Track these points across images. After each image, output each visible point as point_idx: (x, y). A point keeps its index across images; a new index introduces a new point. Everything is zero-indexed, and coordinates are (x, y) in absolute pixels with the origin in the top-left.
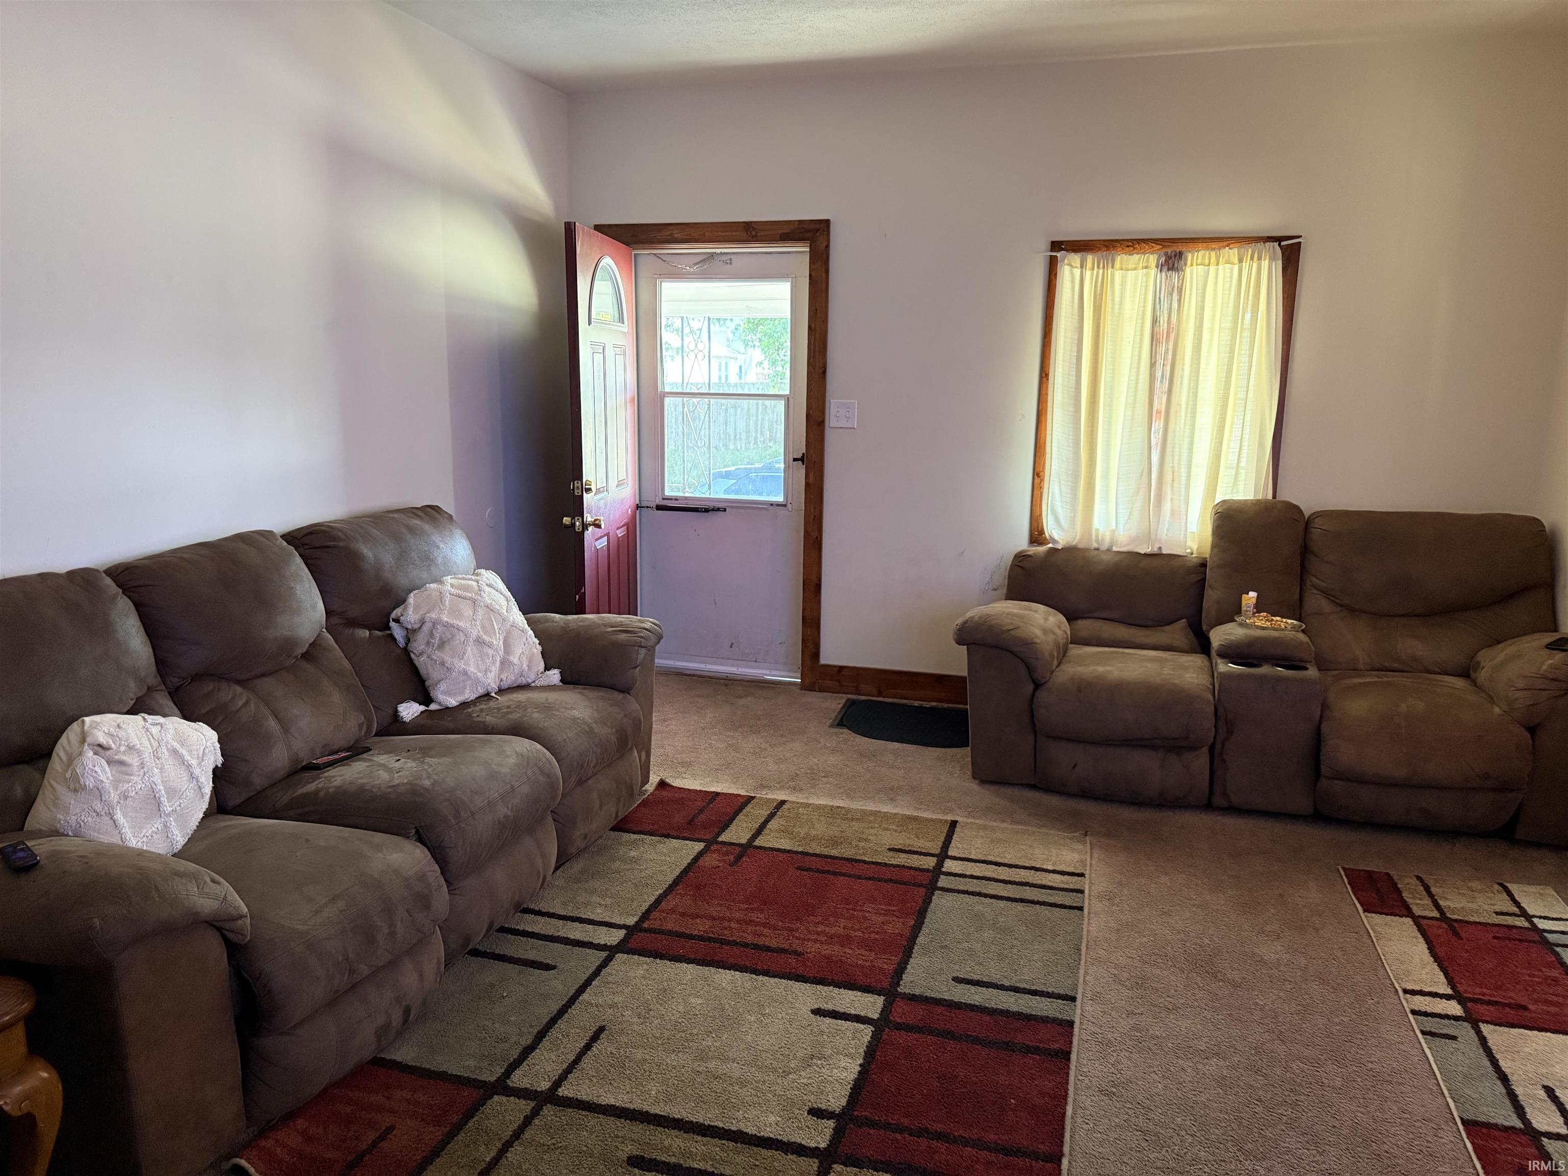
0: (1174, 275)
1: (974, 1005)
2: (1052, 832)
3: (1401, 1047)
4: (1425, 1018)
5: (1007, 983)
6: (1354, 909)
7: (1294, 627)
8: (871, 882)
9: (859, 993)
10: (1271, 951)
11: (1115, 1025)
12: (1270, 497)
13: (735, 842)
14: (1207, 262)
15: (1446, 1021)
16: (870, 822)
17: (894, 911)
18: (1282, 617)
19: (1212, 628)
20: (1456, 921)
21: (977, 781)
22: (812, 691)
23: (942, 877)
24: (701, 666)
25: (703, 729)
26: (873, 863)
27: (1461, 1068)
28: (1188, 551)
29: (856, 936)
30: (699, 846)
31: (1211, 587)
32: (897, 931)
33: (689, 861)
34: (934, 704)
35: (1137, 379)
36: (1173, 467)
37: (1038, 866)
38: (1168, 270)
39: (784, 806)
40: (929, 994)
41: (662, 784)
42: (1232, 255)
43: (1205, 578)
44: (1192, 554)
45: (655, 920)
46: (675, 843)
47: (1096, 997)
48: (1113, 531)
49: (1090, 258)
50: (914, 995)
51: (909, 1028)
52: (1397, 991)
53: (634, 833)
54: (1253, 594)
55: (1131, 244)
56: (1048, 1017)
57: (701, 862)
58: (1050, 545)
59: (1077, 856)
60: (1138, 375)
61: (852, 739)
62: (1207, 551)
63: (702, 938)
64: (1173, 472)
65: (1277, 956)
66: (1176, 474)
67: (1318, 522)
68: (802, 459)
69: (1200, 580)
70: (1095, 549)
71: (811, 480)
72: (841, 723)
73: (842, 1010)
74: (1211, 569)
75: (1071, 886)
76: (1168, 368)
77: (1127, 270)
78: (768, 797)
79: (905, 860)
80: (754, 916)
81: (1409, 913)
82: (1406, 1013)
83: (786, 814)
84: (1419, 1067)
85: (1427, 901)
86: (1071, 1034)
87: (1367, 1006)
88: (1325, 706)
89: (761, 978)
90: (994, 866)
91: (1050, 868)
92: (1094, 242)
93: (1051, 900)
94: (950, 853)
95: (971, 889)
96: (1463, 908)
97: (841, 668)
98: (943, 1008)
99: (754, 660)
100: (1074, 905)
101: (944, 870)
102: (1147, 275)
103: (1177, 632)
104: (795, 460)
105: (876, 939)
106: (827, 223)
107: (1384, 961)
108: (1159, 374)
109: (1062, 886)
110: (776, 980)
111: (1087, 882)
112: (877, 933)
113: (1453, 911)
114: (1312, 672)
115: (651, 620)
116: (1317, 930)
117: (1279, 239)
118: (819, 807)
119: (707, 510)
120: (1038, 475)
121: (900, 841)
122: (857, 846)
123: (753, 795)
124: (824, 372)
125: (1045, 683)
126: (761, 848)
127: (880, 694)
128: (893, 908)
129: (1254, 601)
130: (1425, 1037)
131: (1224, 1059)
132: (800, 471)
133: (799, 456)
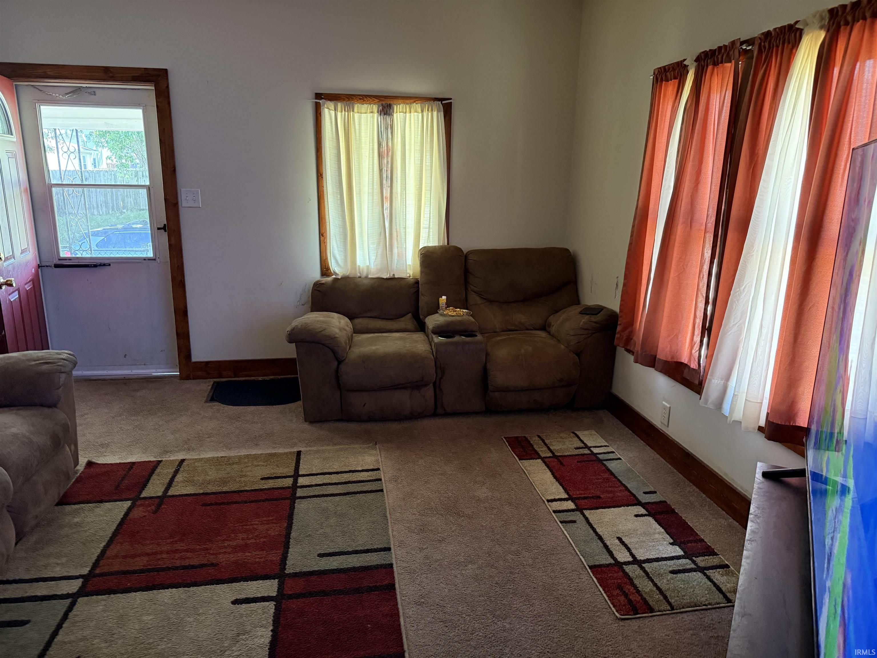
0: (388, 119)
1: (334, 570)
2: (356, 446)
3: (553, 532)
4: (560, 514)
5: (350, 549)
6: (514, 459)
7: (467, 314)
8: (254, 504)
9: (261, 581)
10: (483, 492)
11: (415, 559)
12: (446, 244)
13: (154, 495)
14: (405, 111)
15: (569, 513)
16: (246, 463)
17: (272, 520)
18: (460, 309)
19: (426, 317)
20: (560, 456)
21: (307, 423)
22: (188, 379)
23: (298, 489)
24: (104, 372)
25: (113, 418)
26: (252, 490)
27: (581, 537)
28: (408, 275)
29: (251, 543)
30: (128, 504)
31: (422, 295)
32: (277, 533)
33: (122, 517)
34: (272, 377)
35: (373, 179)
36: (396, 229)
37: (353, 469)
38: (384, 115)
39: (184, 463)
40: (305, 569)
41: (90, 464)
42: (417, 107)
43: (418, 290)
44: (410, 277)
45: (104, 565)
46: (108, 505)
47: (401, 544)
48: (368, 267)
49: (339, 105)
50: (296, 573)
51: (298, 596)
52: (544, 501)
53: (74, 504)
54: (444, 297)
55: (362, 98)
56: (377, 565)
57: (131, 516)
58: (334, 276)
59: (373, 458)
60: (373, 176)
61: (222, 408)
62: (418, 275)
63: (142, 571)
64: (397, 232)
65: (486, 495)
66: (398, 233)
67: (471, 257)
68: (164, 228)
69: (416, 292)
70: (359, 277)
71: (173, 242)
72: (212, 399)
73: (252, 596)
74: (422, 285)
75: (374, 478)
76: (389, 172)
77: (361, 113)
78: (171, 459)
79: (273, 484)
80: (179, 546)
81: (539, 457)
82: (551, 513)
83: (186, 468)
84: (563, 542)
85: (545, 448)
86: (392, 572)
87: (533, 513)
88: (487, 354)
89: (192, 589)
90: (328, 475)
91: (360, 469)
92: (341, 95)
93: (365, 489)
94: (300, 473)
95: (317, 494)
96: (561, 449)
97: (207, 363)
98: (316, 577)
99: (143, 363)
100: (378, 489)
101: (298, 485)
102: (373, 117)
103: (407, 321)
104: (159, 229)
105: (264, 542)
106: (166, 71)
107: (535, 486)
108: (384, 176)
109: (369, 479)
110: (203, 587)
111: (382, 473)
112: (265, 537)
113: (557, 451)
114: (479, 337)
115: (66, 351)
116: (500, 475)
117: (441, 100)
118: (208, 460)
119: (95, 266)
120: (322, 235)
121: (266, 472)
122: (240, 481)
123: (160, 459)
124: (174, 170)
125: (344, 360)
126: (173, 496)
127: (235, 376)
128: (271, 518)
129: (445, 301)
130: (563, 524)
131: (474, 563)
132: (164, 236)
133: (162, 226)
